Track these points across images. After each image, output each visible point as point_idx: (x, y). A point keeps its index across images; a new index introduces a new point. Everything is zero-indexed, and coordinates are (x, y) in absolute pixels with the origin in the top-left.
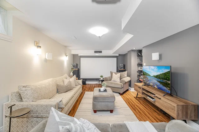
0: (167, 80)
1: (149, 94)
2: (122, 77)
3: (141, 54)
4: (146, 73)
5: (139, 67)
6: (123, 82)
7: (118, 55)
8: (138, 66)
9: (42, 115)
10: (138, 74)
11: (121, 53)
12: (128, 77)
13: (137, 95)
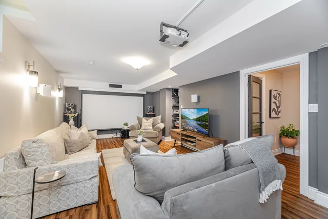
0: (205, 122)
1: (189, 139)
2: (155, 124)
3: (177, 94)
4: (185, 116)
5: (175, 111)
6: (158, 130)
7: (145, 93)
8: (173, 109)
9: (77, 180)
10: (173, 119)
11: (149, 91)
12: (162, 124)
13: (175, 143)
